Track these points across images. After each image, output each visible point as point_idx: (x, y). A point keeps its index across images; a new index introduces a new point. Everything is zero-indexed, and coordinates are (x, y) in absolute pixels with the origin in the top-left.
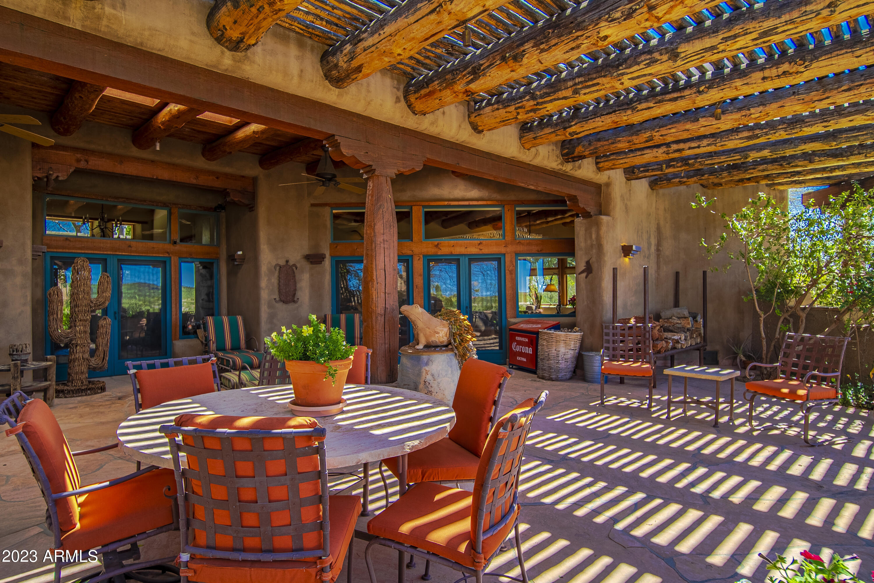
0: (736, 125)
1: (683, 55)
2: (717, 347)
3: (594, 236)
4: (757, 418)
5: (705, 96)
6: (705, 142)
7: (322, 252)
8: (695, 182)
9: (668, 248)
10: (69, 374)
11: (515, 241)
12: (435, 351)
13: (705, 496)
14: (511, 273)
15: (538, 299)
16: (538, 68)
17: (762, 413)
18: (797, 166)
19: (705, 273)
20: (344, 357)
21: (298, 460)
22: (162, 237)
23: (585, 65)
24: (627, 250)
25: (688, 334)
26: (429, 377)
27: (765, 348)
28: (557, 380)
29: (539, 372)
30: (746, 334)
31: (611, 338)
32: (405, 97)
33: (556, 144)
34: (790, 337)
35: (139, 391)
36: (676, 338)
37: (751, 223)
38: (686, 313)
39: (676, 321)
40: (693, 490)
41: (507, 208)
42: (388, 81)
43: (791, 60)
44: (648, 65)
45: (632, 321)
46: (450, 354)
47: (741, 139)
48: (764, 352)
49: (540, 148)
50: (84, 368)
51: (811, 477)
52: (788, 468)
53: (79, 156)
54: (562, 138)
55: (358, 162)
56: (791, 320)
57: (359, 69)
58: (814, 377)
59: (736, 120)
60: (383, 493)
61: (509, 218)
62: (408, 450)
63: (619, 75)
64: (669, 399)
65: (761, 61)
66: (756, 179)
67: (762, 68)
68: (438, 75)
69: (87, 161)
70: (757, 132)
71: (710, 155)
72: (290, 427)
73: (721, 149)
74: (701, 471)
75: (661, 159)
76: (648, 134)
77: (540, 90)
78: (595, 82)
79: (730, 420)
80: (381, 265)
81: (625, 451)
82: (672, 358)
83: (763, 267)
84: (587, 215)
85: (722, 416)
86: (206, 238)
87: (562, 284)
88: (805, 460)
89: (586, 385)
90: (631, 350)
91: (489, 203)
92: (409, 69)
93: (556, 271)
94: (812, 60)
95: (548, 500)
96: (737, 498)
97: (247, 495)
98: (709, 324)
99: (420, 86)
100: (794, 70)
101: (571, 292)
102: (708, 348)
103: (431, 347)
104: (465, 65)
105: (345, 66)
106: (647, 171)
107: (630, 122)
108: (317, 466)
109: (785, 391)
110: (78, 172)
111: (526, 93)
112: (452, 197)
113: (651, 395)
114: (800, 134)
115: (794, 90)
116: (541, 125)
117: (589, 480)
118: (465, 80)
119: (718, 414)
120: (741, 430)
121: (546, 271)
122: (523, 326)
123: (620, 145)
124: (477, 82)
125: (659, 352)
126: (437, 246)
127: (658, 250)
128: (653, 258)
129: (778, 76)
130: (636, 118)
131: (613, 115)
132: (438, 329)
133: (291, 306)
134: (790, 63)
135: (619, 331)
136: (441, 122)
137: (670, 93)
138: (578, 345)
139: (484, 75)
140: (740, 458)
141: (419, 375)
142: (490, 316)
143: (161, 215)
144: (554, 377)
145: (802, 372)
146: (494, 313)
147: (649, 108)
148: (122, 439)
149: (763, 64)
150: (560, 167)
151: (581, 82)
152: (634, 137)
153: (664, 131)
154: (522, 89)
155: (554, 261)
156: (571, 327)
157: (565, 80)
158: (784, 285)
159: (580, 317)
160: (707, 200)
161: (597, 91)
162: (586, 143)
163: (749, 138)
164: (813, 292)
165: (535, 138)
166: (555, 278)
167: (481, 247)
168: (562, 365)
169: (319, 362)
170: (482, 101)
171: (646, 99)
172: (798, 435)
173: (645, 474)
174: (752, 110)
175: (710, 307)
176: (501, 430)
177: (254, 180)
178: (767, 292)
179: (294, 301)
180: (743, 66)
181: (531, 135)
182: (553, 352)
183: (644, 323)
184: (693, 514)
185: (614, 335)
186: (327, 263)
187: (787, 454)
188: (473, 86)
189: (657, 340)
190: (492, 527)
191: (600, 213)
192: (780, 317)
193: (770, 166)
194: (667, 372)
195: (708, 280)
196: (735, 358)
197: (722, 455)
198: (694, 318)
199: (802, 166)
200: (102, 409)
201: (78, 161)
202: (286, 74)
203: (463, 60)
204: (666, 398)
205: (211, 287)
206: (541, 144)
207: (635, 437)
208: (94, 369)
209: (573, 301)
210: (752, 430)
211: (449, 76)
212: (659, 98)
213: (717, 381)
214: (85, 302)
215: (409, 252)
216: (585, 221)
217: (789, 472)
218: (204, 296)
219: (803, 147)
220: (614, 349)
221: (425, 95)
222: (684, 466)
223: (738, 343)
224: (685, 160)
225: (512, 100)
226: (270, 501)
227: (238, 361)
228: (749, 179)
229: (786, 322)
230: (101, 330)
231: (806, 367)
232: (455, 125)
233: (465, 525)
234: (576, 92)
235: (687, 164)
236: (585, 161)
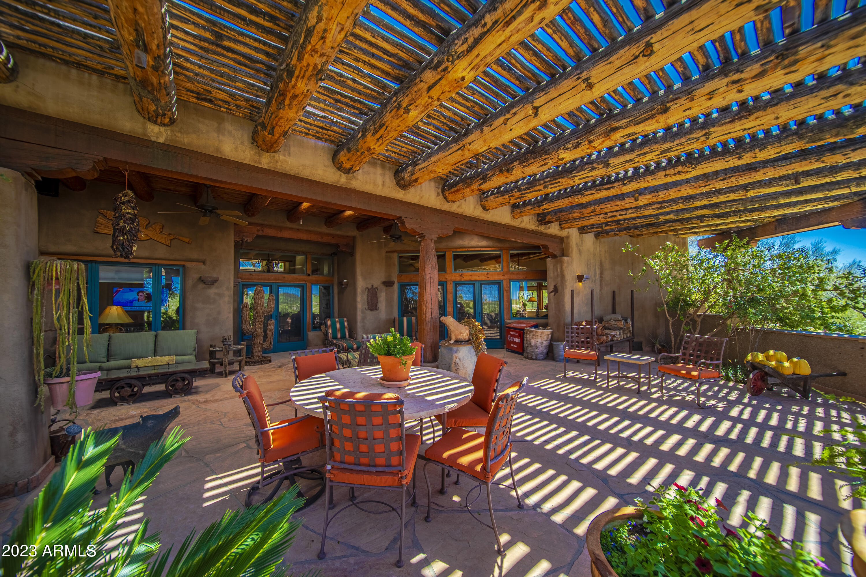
0: (649, 202)
1: (612, 165)
2: (642, 339)
3: (559, 270)
4: (666, 388)
5: (627, 186)
6: (630, 211)
7: (392, 280)
8: (625, 234)
9: (608, 275)
10: (252, 352)
11: (509, 272)
12: (461, 344)
13: (628, 439)
14: (507, 292)
15: (524, 306)
16: (521, 176)
17: (670, 384)
18: (692, 224)
19: (632, 292)
20: (411, 353)
21: (389, 417)
22: (302, 271)
23: (551, 171)
24: (580, 278)
25: (621, 331)
26: (457, 360)
27: (673, 341)
28: (536, 359)
29: (525, 354)
30: (661, 331)
31: (570, 335)
32: (443, 193)
33: (534, 215)
34: (687, 337)
35: (297, 368)
36: (613, 333)
37: (662, 262)
38: (620, 318)
39: (613, 322)
40: (621, 435)
41: (504, 252)
42: (433, 184)
43: (683, 164)
44: (590, 171)
45: (584, 323)
46: (470, 346)
47: (653, 209)
48: (673, 344)
49: (524, 218)
50: (260, 349)
51: (700, 429)
52: (684, 423)
53: (258, 228)
54: (538, 212)
55: (415, 232)
56: (691, 323)
57: (416, 180)
58: (703, 363)
59: (649, 199)
60: (432, 430)
61: (505, 258)
62: (447, 410)
63: (572, 177)
64: (608, 374)
65: (663, 165)
66: (666, 232)
67: (664, 169)
68: (462, 180)
69: (263, 231)
70: (664, 204)
71: (634, 218)
72: (385, 399)
73: (640, 215)
74: (626, 423)
75: (602, 222)
76: (592, 208)
77: (523, 186)
78: (557, 181)
79: (649, 389)
80: (428, 292)
81: (578, 408)
82: (611, 346)
83: (670, 290)
84: (554, 257)
85: (643, 386)
86: (326, 270)
87: (540, 296)
88: (696, 418)
89: (554, 363)
90: (583, 342)
91: (493, 249)
92: (445, 177)
93: (536, 288)
94: (697, 164)
95: (529, 438)
96: (649, 441)
97: (362, 435)
98: (635, 324)
99: (451, 186)
100: (685, 170)
101: (545, 301)
102: (635, 340)
103: (458, 342)
104: (477, 175)
105: (408, 178)
106: (593, 228)
107: (580, 202)
108: (398, 420)
109: (684, 372)
110: (258, 237)
111: (515, 187)
112: (470, 246)
113: (596, 371)
114: (693, 206)
115: (687, 181)
116: (525, 204)
117: (554, 426)
118: (478, 183)
119: (640, 384)
120: (655, 396)
121: (529, 288)
122: (515, 325)
123: (574, 215)
124: (485, 184)
125: (602, 343)
126: (461, 275)
127: (601, 277)
128: (598, 282)
129: (675, 174)
130: (584, 200)
131: (569, 198)
132: (463, 331)
133: (374, 312)
134: (683, 166)
135: (575, 330)
136: (463, 206)
137: (605, 185)
138: (549, 338)
139: (489, 180)
140: (653, 415)
141: (452, 358)
142: (494, 316)
143: (299, 258)
144: (534, 357)
145: (696, 360)
146: (496, 314)
147: (592, 194)
148: (294, 399)
149: (664, 167)
150: (537, 228)
151: (549, 181)
152: (583, 210)
153: (602, 206)
154: (513, 185)
155: (534, 284)
156: (545, 326)
157: (539, 180)
158: (685, 301)
159: (551, 320)
160: (632, 247)
161: (559, 186)
162: (553, 214)
163: (659, 208)
164: (706, 305)
165: (521, 212)
166: (535, 293)
167: (488, 276)
168: (540, 350)
169: (396, 357)
170: (488, 192)
171: (590, 188)
172: (694, 400)
173: (590, 424)
174: (660, 193)
175: (636, 313)
176: (500, 403)
177: (354, 238)
178: (674, 304)
179: (376, 309)
180: (652, 168)
181: (519, 210)
182: (534, 342)
183: (592, 325)
184: (620, 451)
185: (572, 333)
186: (396, 286)
187: (684, 413)
188: (483, 187)
189: (601, 335)
190: (496, 457)
191: (563, 255)
192: (683, 321)
193: (674, 224)
194: (606, 357)
195: (635, 296)
196: (654, 346)
197: (641, 413)
198: (626, 321)
199: (696, 223)
200: (270, 373)
201: (258, 231)
202: (375, 184)
203: (476, 171)
204: (606, 373)
205: (329, 300)
206: (525, 215)
207: (585, 399)
208: (266, 349)
209: (546, 307)
210: (662, 396)
211: (468, 181)
212: (598, 188)
213: (639, 365)
214: (261, 311)
215: (444, 279)
216: (553, 260)
217: (685, 425)
218: (324, 306)
219: (696, 212)
220: (572, 342)
221: (454, 192)
222: (616, 419)
223: (655, 336)
224: (618, 222)
225: (506, 191)
226: (374, 439)
227: (345, 346)
228: (661, 232)
229: (687, 324)
230: (269, 327)
231: (698, 357)
232: (472, 207)
233: (480, 454)
234: (546, 187)
235: (619, 224)
236: (553, 224)
